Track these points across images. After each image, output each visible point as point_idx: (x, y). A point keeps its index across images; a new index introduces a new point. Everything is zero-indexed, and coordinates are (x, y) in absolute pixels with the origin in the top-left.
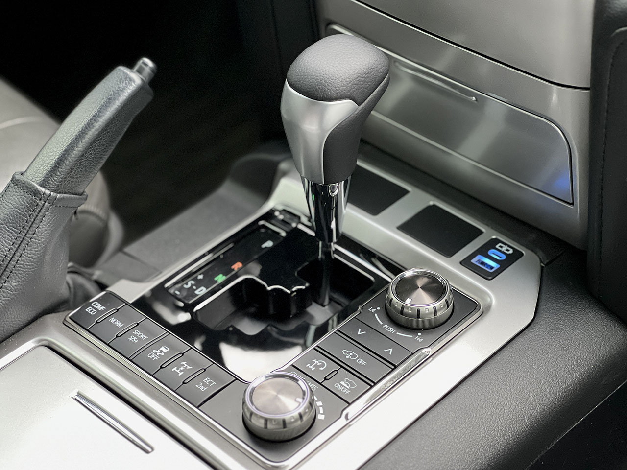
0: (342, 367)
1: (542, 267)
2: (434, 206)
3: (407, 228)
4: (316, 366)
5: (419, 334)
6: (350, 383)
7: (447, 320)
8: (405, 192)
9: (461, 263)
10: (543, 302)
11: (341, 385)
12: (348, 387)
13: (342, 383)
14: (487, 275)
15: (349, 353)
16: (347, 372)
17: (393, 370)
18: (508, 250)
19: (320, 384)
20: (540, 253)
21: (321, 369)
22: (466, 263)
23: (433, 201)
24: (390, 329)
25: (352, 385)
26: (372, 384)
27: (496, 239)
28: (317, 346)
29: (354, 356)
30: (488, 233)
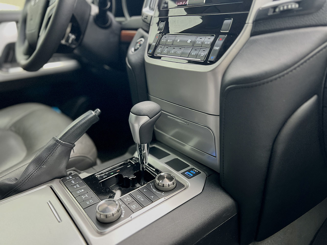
0: (135, 200)
1: (206, 177)
2: (177, 158)
3: (167, 163)
4: (127, 200)
5: (163, 193)
6: (136, 206)
7: (173, 189)
8: (169, 155)
9: (181, 173)
10: (205, 187)
11: (133, 206)
12: (135, 207)
13: (134, 206)
14: (189, 177)
15: (139, 196)
16: (136, 202)
17: (152, 203)
18: (196, 171)
19: (126, 205)
20: (206, 173)
21: (129, 200)
22: (183, 174)
23: (177, 157)
24: (154, 190)
25: (137, 206)
26: (143, 207)
27: (193, 168)
28: (130, 194)
29: (140, 197)
30: (191, 166)
